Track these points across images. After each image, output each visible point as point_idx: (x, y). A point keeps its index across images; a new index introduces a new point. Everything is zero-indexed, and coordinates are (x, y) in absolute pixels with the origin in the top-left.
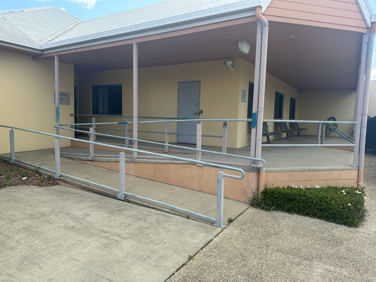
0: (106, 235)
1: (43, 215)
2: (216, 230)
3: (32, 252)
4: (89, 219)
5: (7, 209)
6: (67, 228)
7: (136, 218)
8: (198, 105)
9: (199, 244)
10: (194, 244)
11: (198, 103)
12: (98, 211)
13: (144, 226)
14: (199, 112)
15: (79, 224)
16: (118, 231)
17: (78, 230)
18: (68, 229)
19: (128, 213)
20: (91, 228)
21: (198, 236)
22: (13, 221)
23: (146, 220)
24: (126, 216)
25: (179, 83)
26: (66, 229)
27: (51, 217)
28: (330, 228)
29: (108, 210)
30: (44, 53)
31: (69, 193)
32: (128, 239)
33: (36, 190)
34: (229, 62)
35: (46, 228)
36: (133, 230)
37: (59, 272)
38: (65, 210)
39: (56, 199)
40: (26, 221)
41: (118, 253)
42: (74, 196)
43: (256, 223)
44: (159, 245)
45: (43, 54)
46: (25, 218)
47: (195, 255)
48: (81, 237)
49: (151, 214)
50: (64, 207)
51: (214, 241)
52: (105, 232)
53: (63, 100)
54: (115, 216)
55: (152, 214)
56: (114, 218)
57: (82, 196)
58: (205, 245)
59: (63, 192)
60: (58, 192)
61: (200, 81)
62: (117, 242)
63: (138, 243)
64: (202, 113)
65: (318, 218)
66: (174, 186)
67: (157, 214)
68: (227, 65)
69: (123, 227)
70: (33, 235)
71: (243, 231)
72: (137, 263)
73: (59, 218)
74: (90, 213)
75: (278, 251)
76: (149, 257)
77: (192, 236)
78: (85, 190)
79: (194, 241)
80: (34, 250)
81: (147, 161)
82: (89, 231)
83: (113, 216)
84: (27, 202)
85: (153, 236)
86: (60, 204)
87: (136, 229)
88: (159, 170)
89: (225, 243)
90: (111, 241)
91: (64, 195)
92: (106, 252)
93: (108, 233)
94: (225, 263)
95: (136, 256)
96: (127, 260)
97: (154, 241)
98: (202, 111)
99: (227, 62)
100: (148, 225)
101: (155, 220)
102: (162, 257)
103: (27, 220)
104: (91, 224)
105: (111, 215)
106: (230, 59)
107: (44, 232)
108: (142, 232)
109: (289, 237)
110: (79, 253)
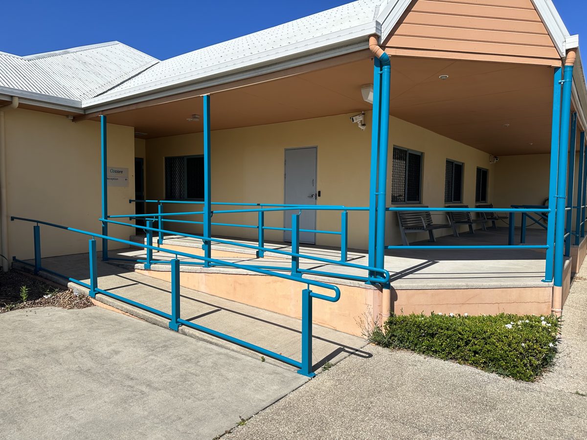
0: (130, 383)
1: (54, 351)
2: (299, 381)
3: (18, 405)
4: (115, 359)
5: (7, 341)
6: (80, 371)
7: (185, 359)
8: (314, 182)
9: (263, 401)
10: (255, 401)
11: (315, 180)
12: (135, 347)
13: (192, 371)
14: (316, 194)
15: (99, 366)
16: (152, 377)
17: (94, 375)
18: (81, 373)
19: (175, 351)
20: (113, 372)
21: (266, 389)
22: (10, 359)
23: (198, 362)
24: (171, 355)
25: (286, 150)
26: (79, 373)
27: (63, 354)
28: (485, 381)
29: (149, 345)
30: (87, 113)
31: (104, 319)
32: (160, 390)
33: (60, 314)
34: (357, 117)
35: (51, 371)
36: (173, 376)
37: (43, 435)
38: (88, 344)
39: (82, 327)
40: (27, 359)
41: (138, 410)
42: (110, 322)
43: (366, 371)
44: (202, 400)
45: (85, 114)
46: (27, 355)
47: (250, 418)
48: (94, 386)
49: (210, 353)
50: (88, 339)
51: (287, 399)
52: (132, 379)
53: (117, 179)
54: (155, 356)
55: (212, 353)
56: (153, 357)
57: (120, 324)
58: (271, 403)
59: (96, 317)
60: (89, 317)
61: (316, 148)
62: (143, 394)
63: (172, 397)
64: (319, 196)
65: (471, 364)
66: (260, 310)
67: (219, 354)
68: (355, 121)
69: (160, 372)
70: (28, 381)
71: (340, 384)
72: (157, 427)
73: (73, 356)
74: (121, 350)
75: (382, 417)
76: (180, 418)
77: (257, 388)
78: (128, 314)
79: (258, 396)
80: (20, 403)
81: (223, 271)
82: (110, 377)
83: (152, 355)
84: (40, 331)
85: (199, 386)
86: (84, 336)
87: (178, 376)
88: (241, 284)
89: (303, 401)
90: (134, 393)
91: (97, 321)
92: (119, 409)
93: (135, 381)
94: (290, 432)
95: (161, 417)
96: (146, 422)
97: (197, 395)
98: (319, 192)
99: (354, 118)
100: (198, 370)
101: (212, 363)
102: (199, 420)
103: (28, 357)
104: (115, 366)
105: (151, 353)
106: (360, 113)
107: (44, 377)
108: (185, 380)
109: (410, 394)
110: (81, 409)
